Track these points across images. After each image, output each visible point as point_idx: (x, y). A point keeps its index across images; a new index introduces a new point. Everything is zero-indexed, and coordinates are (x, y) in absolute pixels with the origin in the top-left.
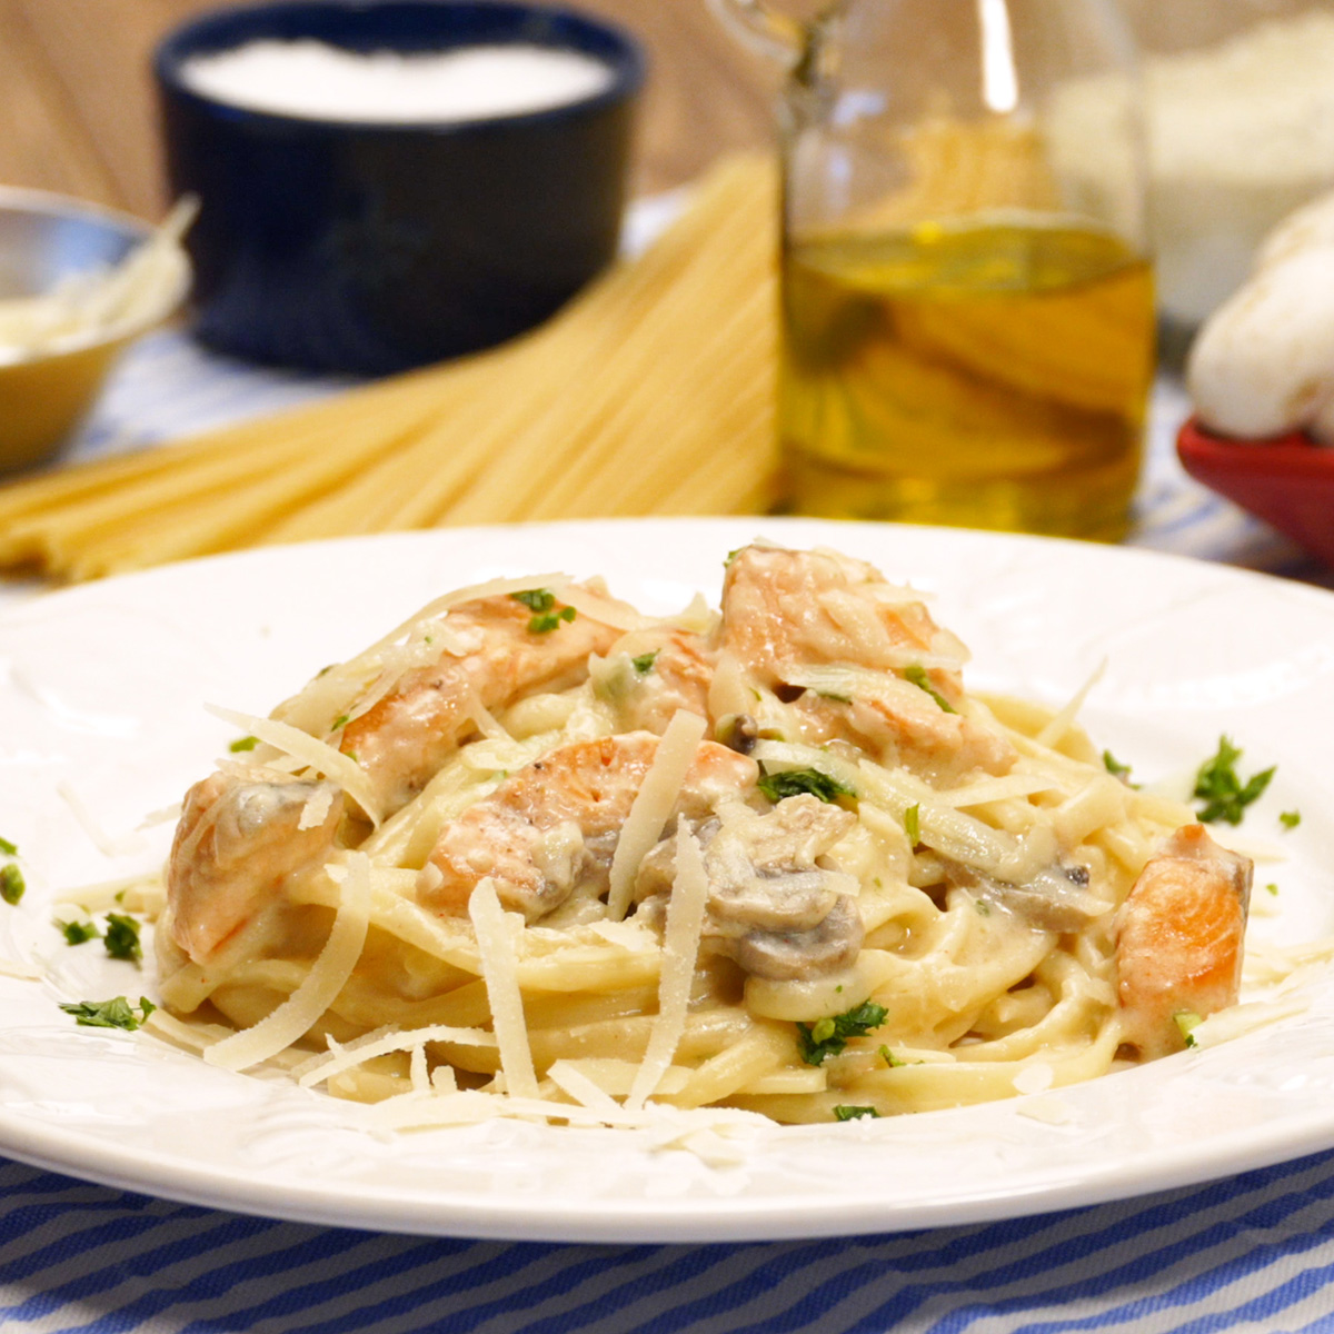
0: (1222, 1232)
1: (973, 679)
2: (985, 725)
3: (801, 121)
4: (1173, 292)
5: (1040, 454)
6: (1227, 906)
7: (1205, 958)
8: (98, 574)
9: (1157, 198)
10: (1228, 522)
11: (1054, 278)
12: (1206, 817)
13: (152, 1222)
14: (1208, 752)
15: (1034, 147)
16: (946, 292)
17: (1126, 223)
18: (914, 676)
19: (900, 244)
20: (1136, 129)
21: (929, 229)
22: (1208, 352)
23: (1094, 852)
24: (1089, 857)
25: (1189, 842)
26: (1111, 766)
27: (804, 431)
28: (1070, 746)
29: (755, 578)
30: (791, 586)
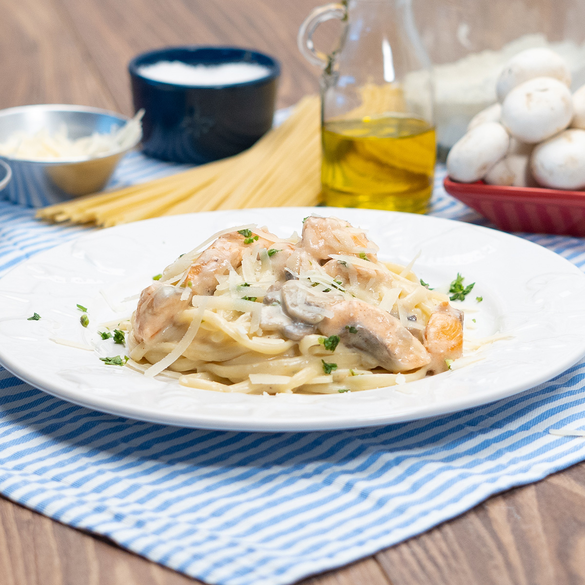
0: (460, 427)
1: (380, 256)
2: (383, 270)
3: (328, 86)
4: (442, 137)
5: (402, 187)
6: (458, 326)
7: (453, 342)
8: (112, 225)
9: (437, 109)
10: (460, 207)
11: (405, 133)
12: (453, 299)
13: (129, 426)
14: (453, 279)
15: (400, 93)
16: (372, 138)
17: (428, 116)
18: (362, 256)
19: (358, 123)
20: (431, 87)
21: (367, 119)
22: (453, 156)
23: (418, 310)
24: (416, 312)
25: (444, 307)
26: (423, 284)
27: (329, 180)
28: (410, 277)
29: (313, 227)
30: (325, 229)
